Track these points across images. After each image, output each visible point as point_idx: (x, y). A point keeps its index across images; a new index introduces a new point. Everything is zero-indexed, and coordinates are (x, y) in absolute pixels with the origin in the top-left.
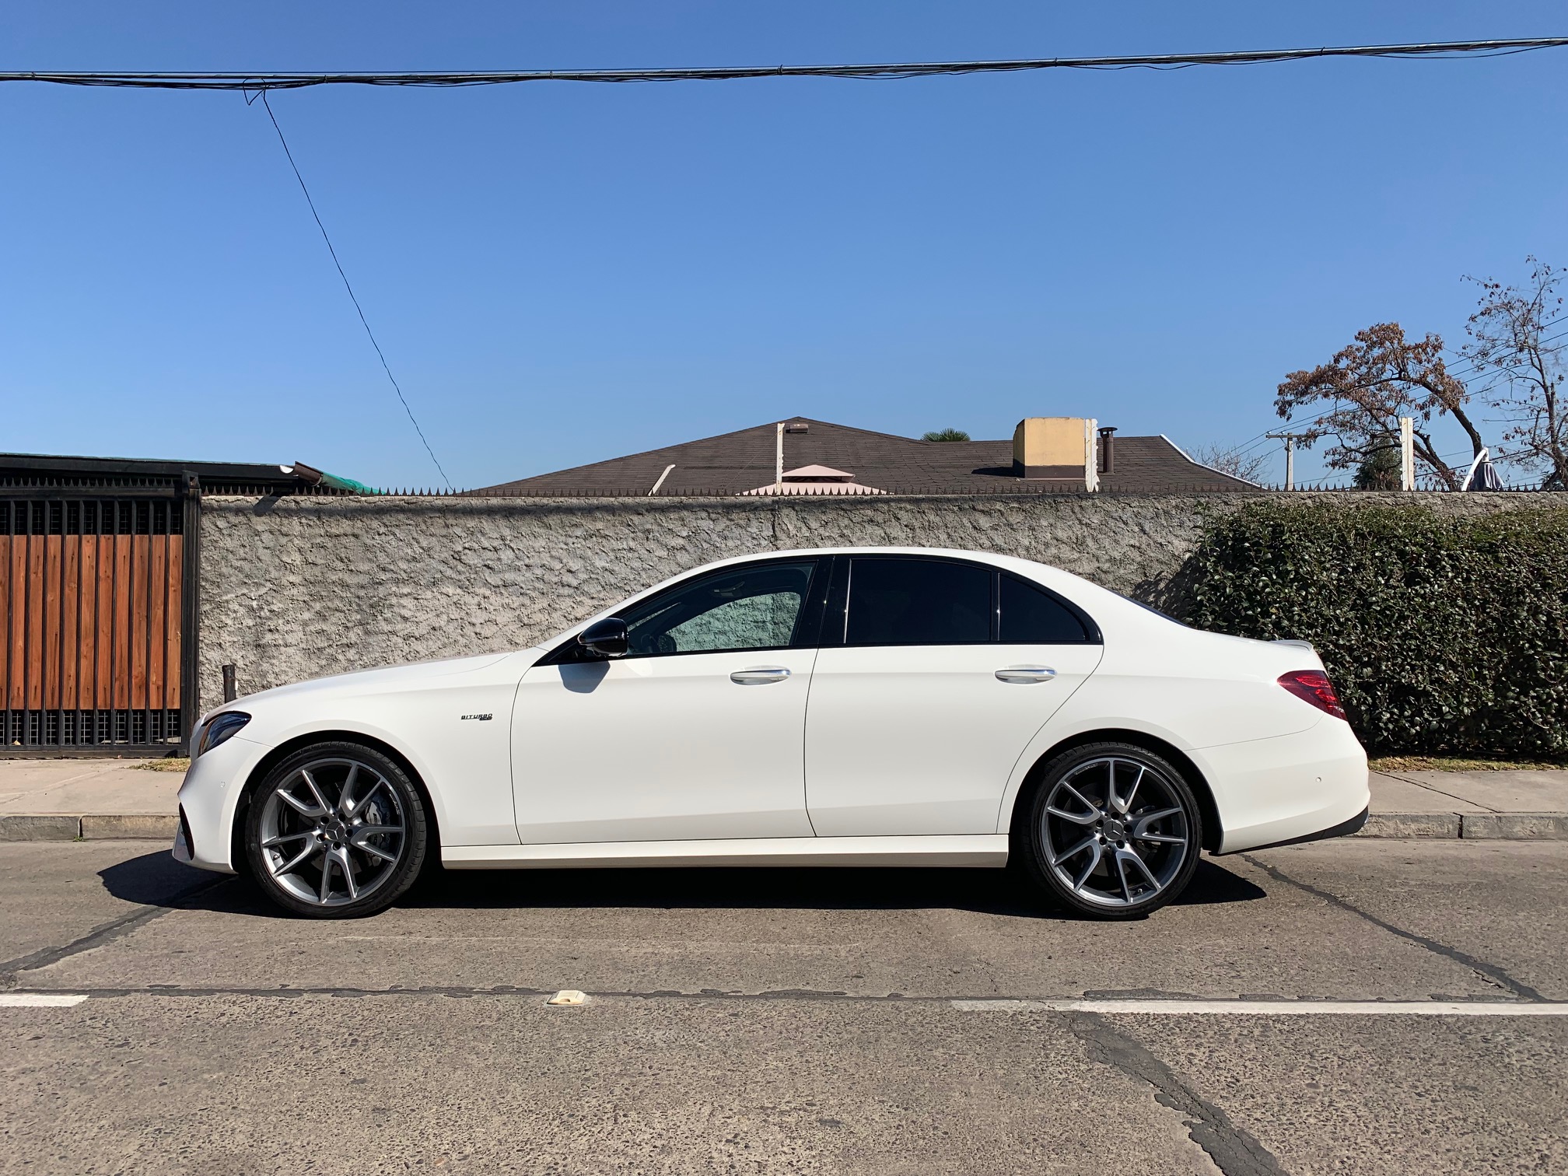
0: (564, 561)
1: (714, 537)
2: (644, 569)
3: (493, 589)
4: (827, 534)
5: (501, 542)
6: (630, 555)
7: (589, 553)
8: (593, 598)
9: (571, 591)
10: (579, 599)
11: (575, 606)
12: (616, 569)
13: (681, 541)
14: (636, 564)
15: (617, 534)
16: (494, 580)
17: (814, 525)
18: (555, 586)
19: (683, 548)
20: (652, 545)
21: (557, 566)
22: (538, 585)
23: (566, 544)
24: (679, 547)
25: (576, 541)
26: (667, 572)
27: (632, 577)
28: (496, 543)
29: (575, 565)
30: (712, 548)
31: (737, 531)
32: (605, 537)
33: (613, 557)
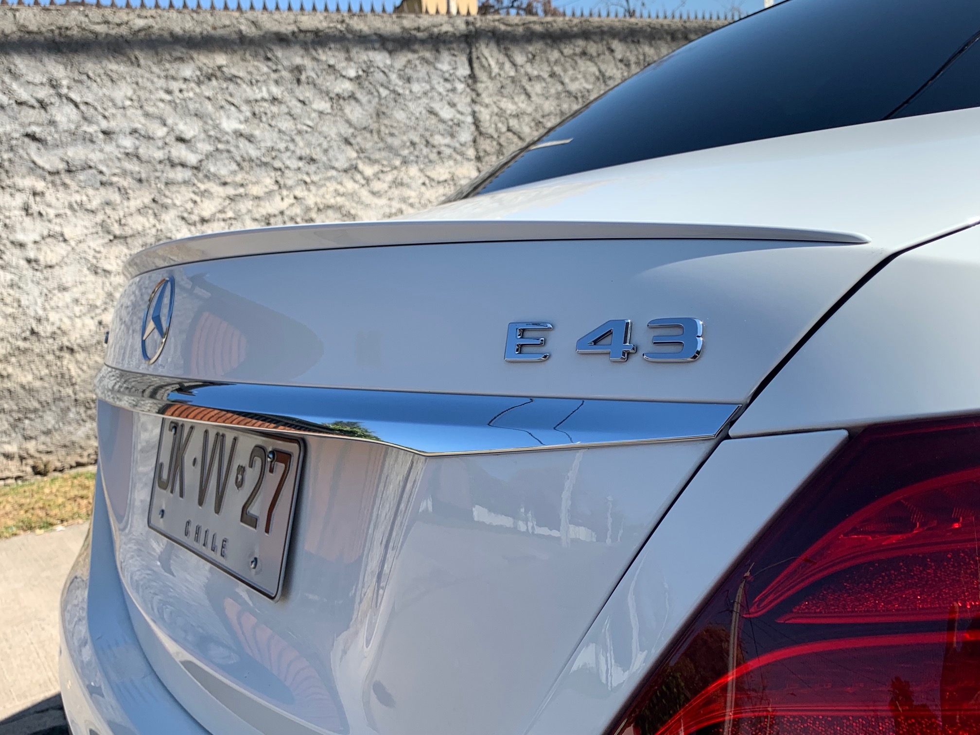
0: (170, 121)
1: (393, 77)
2: (300, 132)
3: (49, 178)
4: (535, 73)
5: (52, 91)
6: (275, 109)
7: (209, 107)
8: (225, 184)
9: (187, 174)
10: (202, 187)
11: (198, 199)
12: (257, 133)
13: (346, 87)
14: (286, 124)
15: (250, 73)
16: (48, 160)
17: (520, 59)
18: (159, 167)
19: (352, 97)
20: (306, 93)
21: (161, 132)
22: (132, 166)
23: (169, 92)
24: (346, 95)
25: (184, 86)
26: (334, 136)
27: (282, 146)
28: (43, 93)
29: (189, 129)
30: (392, 96)
31: (423, 70)
32: (232, 79)
33: (249, 114)
